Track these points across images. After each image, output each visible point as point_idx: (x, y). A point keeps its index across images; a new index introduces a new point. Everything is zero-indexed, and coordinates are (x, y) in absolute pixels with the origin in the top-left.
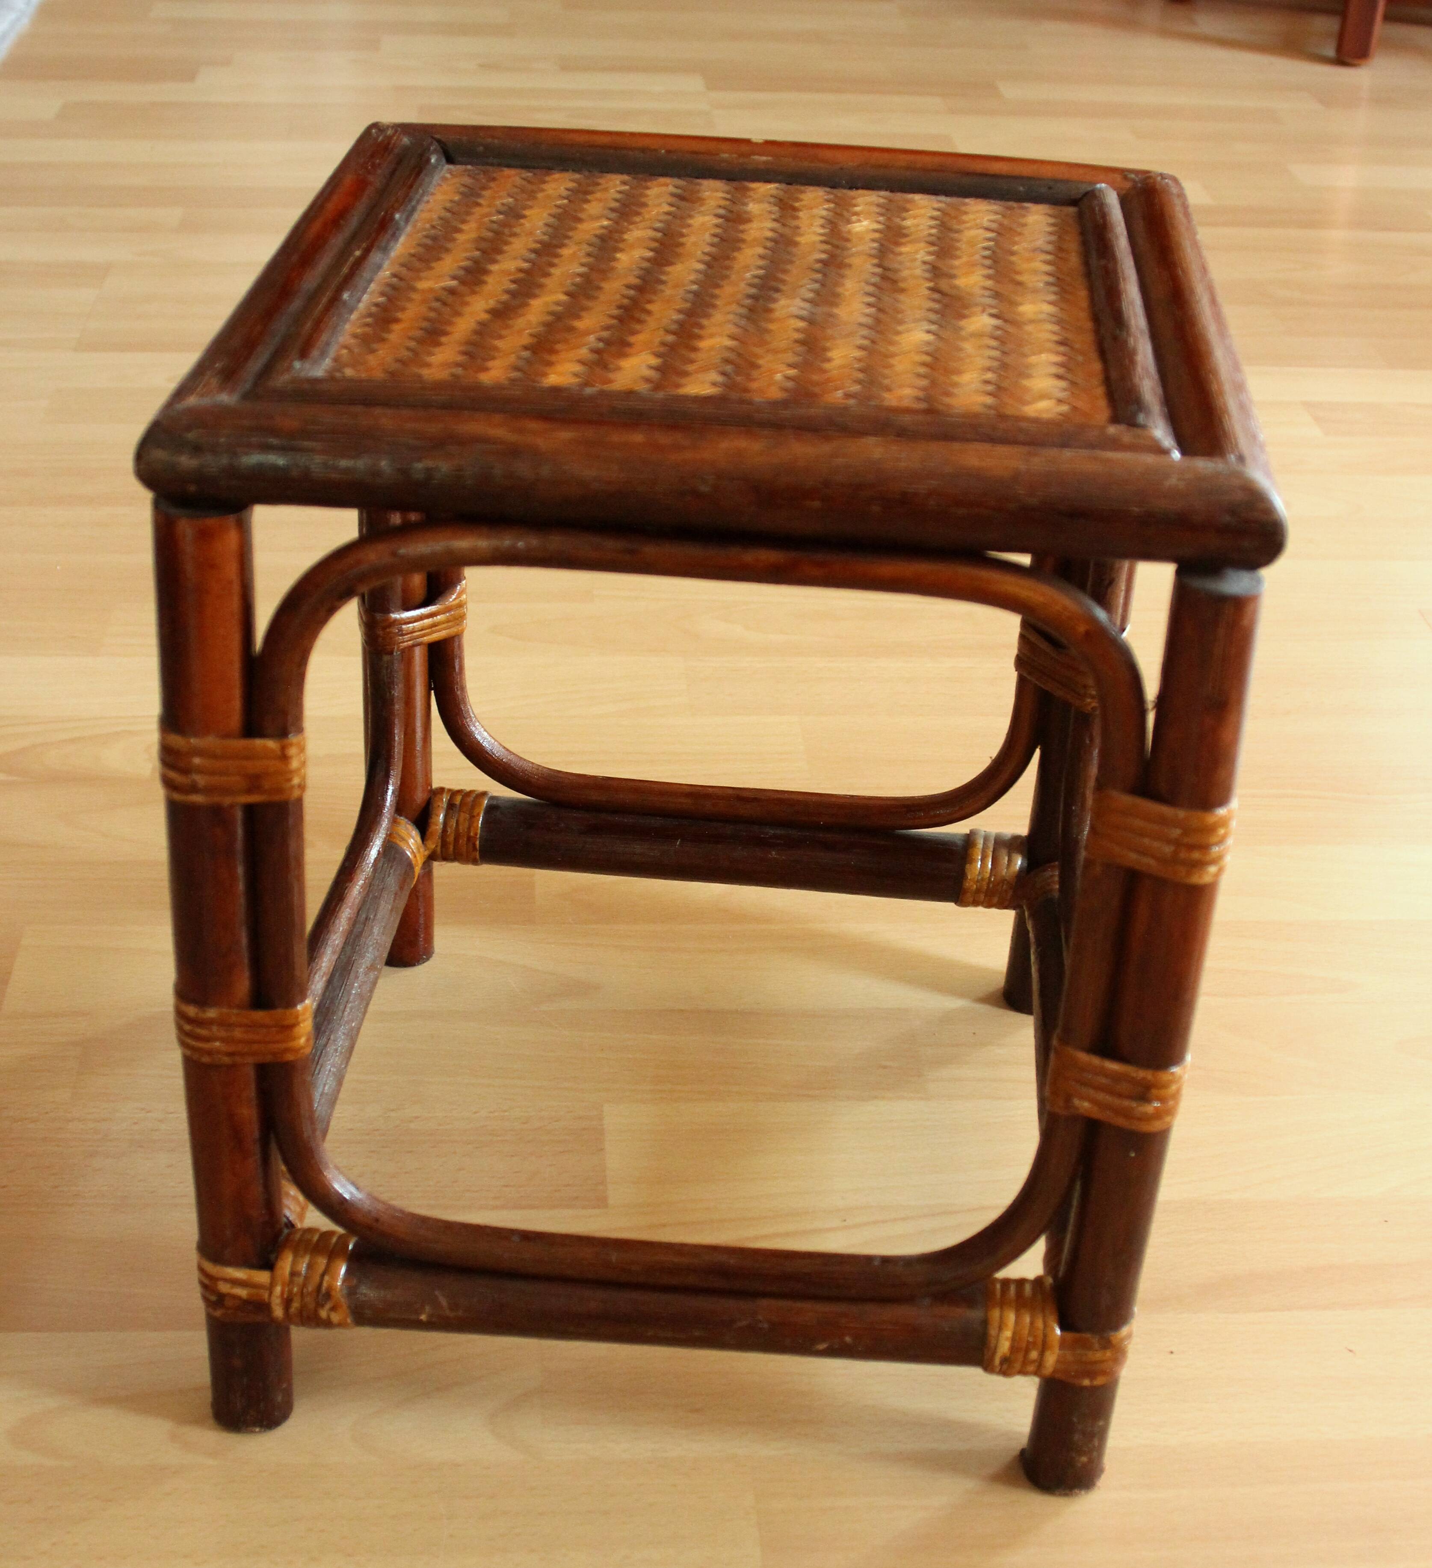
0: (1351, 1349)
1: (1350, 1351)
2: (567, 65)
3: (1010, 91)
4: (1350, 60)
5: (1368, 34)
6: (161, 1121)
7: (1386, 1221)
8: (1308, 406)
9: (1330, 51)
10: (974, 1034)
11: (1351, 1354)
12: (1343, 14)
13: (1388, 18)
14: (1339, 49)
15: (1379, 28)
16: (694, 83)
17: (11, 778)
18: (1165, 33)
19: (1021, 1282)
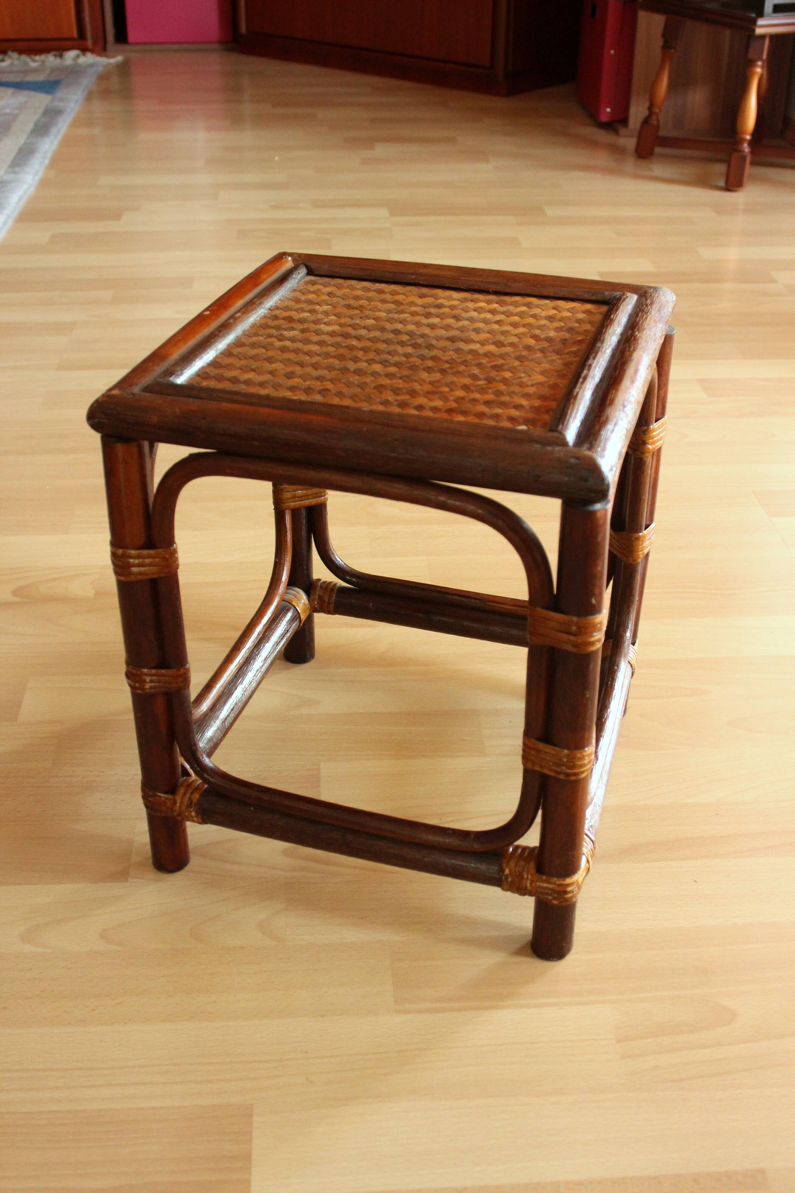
0: (696, 880)
1: (695, 881)
2: (318, 205)
3: (551, 212)
4: (732, 188)
5: (742, 174)
6: (97, 776)
7: (717, 814)
8: (700, 381)
9: (722, 184)
10: (511, 722)
11: (696, 883)
12: (729, 162)
13: (753, 163)
14: (727, 182)
15: (749, 170)
16: (384, 212)
17: (23, 600)
18: (636, 176)
19: (525, 848)
